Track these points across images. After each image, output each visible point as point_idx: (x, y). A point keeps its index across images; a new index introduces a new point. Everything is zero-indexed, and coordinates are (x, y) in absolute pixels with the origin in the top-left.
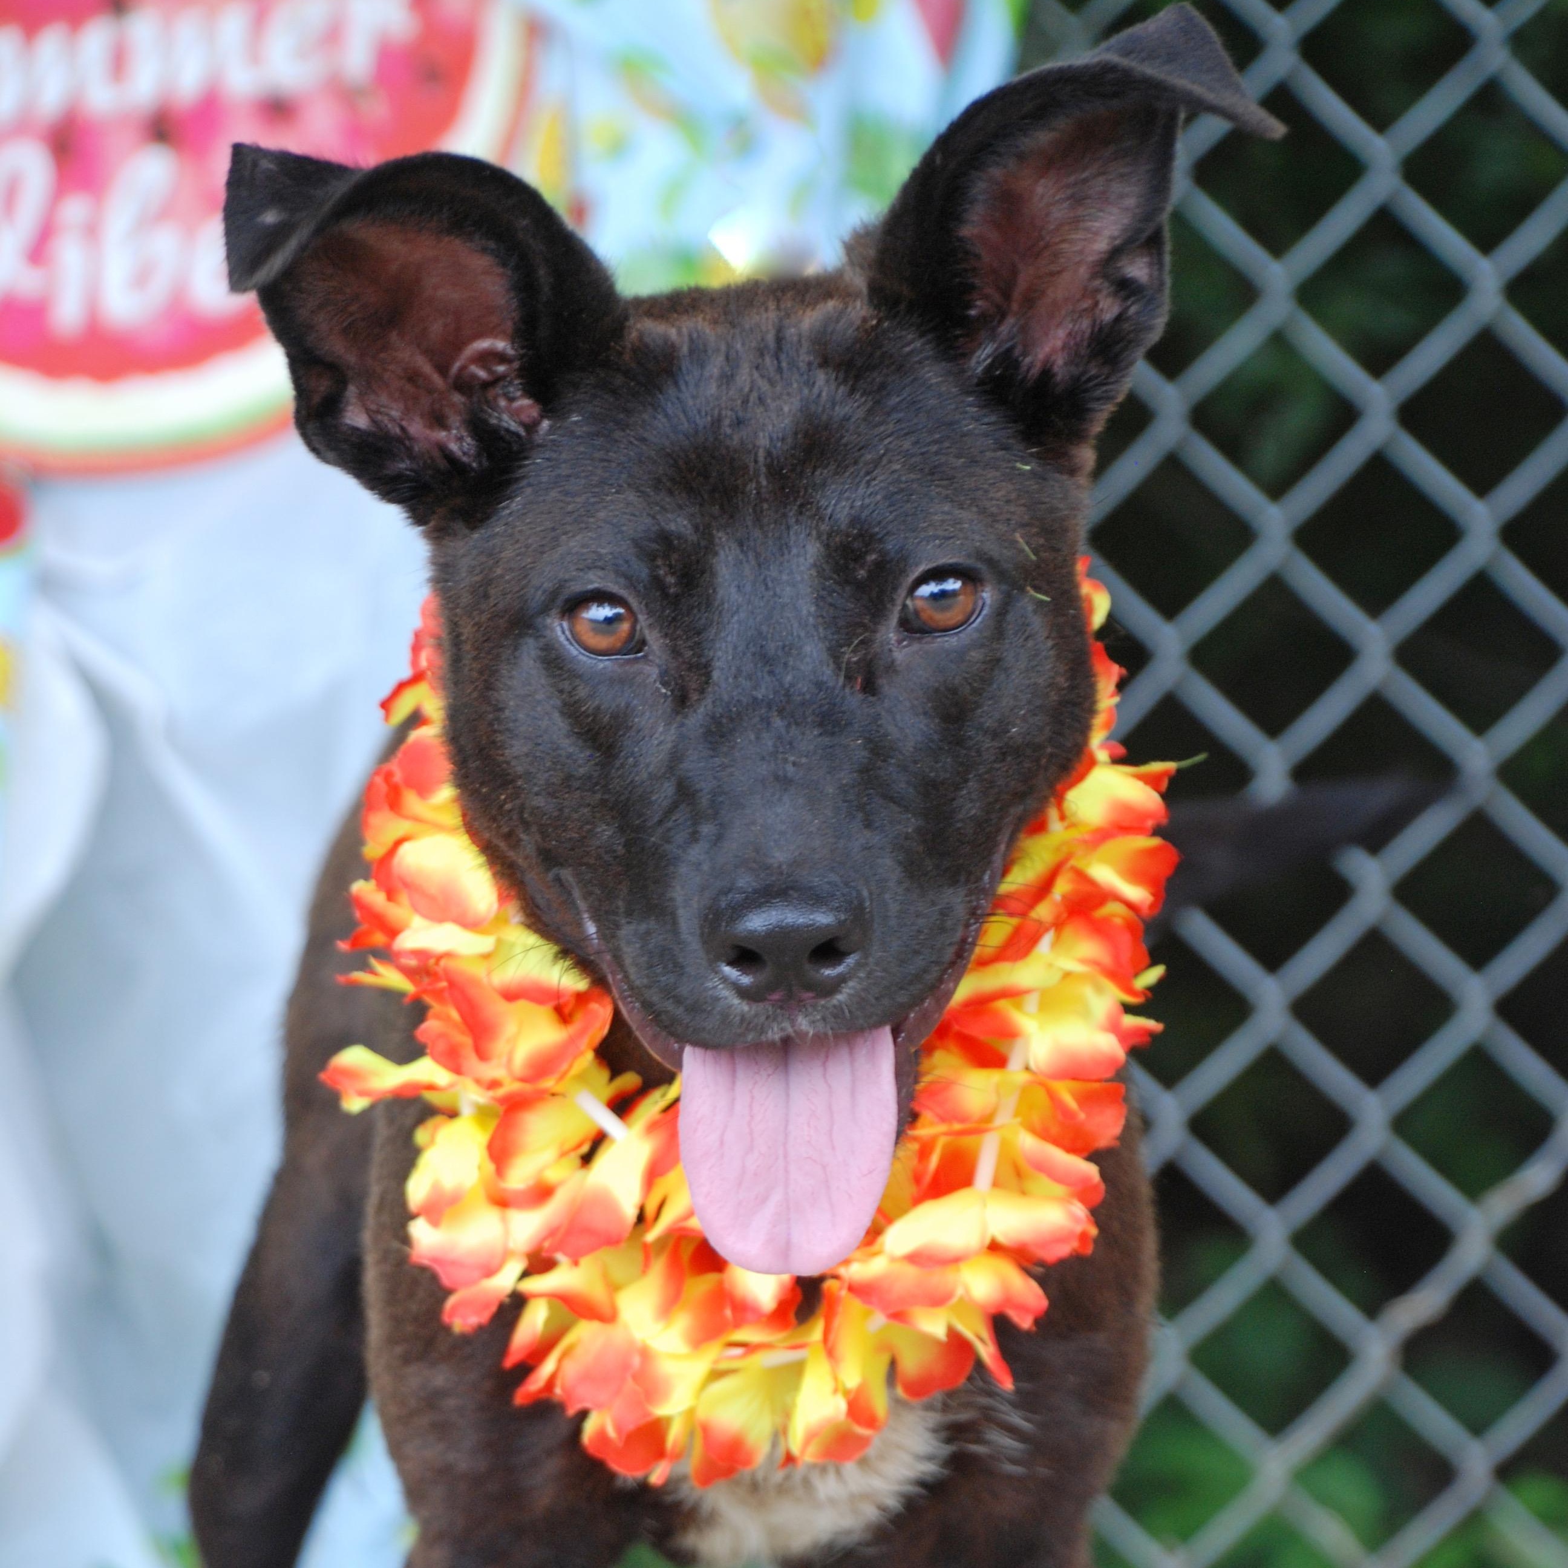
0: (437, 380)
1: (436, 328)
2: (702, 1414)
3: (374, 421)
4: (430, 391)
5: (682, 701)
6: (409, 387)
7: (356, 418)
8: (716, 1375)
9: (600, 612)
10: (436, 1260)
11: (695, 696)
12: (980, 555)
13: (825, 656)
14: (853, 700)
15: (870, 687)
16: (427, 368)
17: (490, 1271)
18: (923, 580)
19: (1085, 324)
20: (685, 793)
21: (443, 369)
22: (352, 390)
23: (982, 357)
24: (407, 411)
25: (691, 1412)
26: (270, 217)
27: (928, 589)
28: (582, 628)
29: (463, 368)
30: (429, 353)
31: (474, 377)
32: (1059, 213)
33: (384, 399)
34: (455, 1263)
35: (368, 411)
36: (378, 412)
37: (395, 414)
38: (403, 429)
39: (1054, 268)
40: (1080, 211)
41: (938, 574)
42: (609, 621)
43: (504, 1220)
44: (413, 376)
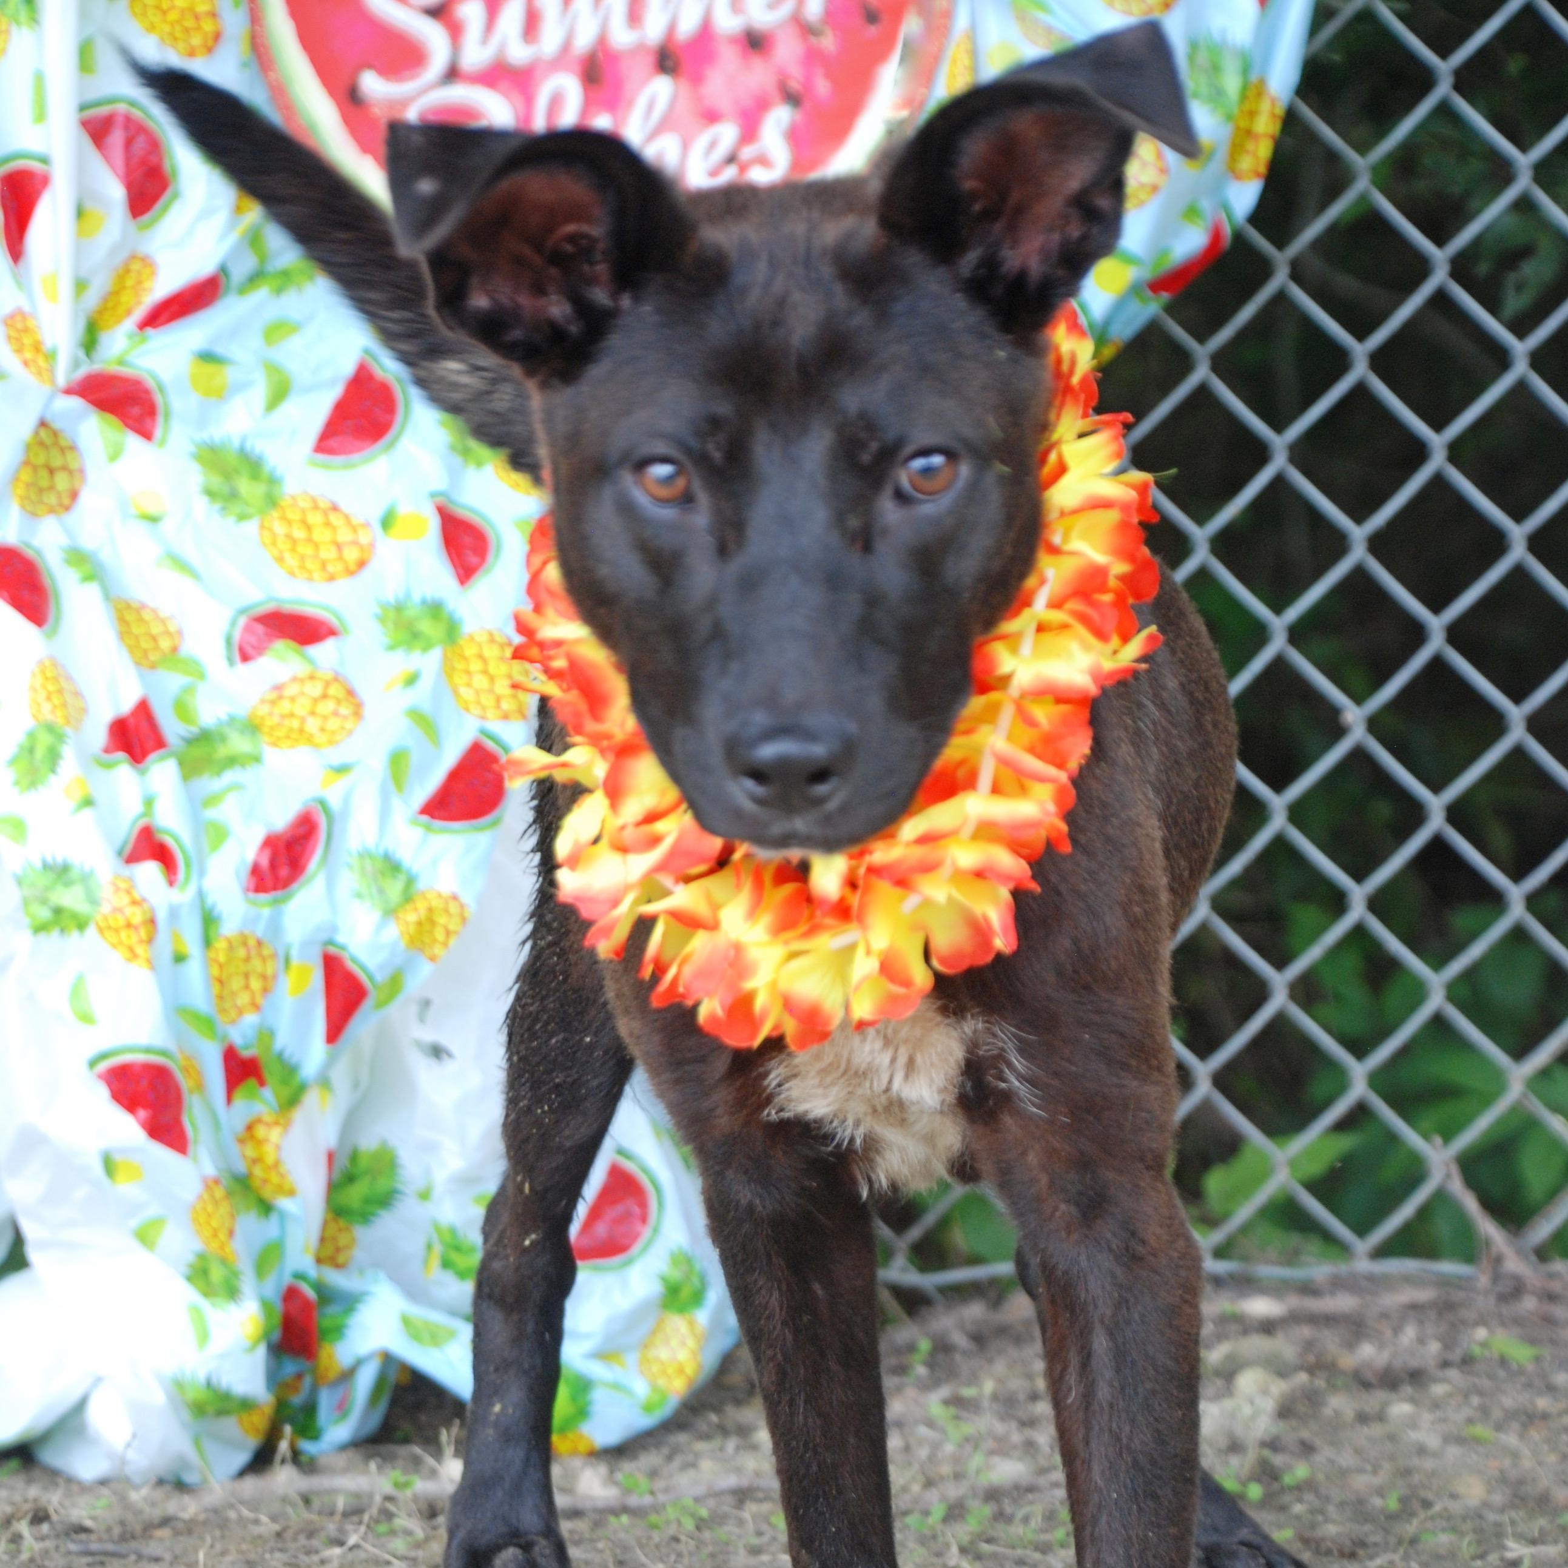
0: (536, 258)
1: (536, 219)
2: (784, 985)
3: (492, 298)
4: (532, 267)
6: (516, 267)
8: (793, 955)
9: (661, 470)
10: (577, 898)
11: (732, 547)
12: (959, 437)
15: (867, 548)
16: (528, 252)
17: (615, 903)
18: (914, 455)
19: (1056, 237)
21: (540, 248)
22: (474, 279)
23: (971, 259)
24: (517, 286)
25: (773, 985)
26: (425, 185)
27: (918, 463)
28: (649, 480)
29: (555, 247)
30: (528, 241)
33: (498, 281)
34: (592, 900)
35: (488, 296)
36: (496, 294)
37: (508, 292)
38: (513, 300)
41: (925, 452)
42: (668, 478)
43: (625, 862)
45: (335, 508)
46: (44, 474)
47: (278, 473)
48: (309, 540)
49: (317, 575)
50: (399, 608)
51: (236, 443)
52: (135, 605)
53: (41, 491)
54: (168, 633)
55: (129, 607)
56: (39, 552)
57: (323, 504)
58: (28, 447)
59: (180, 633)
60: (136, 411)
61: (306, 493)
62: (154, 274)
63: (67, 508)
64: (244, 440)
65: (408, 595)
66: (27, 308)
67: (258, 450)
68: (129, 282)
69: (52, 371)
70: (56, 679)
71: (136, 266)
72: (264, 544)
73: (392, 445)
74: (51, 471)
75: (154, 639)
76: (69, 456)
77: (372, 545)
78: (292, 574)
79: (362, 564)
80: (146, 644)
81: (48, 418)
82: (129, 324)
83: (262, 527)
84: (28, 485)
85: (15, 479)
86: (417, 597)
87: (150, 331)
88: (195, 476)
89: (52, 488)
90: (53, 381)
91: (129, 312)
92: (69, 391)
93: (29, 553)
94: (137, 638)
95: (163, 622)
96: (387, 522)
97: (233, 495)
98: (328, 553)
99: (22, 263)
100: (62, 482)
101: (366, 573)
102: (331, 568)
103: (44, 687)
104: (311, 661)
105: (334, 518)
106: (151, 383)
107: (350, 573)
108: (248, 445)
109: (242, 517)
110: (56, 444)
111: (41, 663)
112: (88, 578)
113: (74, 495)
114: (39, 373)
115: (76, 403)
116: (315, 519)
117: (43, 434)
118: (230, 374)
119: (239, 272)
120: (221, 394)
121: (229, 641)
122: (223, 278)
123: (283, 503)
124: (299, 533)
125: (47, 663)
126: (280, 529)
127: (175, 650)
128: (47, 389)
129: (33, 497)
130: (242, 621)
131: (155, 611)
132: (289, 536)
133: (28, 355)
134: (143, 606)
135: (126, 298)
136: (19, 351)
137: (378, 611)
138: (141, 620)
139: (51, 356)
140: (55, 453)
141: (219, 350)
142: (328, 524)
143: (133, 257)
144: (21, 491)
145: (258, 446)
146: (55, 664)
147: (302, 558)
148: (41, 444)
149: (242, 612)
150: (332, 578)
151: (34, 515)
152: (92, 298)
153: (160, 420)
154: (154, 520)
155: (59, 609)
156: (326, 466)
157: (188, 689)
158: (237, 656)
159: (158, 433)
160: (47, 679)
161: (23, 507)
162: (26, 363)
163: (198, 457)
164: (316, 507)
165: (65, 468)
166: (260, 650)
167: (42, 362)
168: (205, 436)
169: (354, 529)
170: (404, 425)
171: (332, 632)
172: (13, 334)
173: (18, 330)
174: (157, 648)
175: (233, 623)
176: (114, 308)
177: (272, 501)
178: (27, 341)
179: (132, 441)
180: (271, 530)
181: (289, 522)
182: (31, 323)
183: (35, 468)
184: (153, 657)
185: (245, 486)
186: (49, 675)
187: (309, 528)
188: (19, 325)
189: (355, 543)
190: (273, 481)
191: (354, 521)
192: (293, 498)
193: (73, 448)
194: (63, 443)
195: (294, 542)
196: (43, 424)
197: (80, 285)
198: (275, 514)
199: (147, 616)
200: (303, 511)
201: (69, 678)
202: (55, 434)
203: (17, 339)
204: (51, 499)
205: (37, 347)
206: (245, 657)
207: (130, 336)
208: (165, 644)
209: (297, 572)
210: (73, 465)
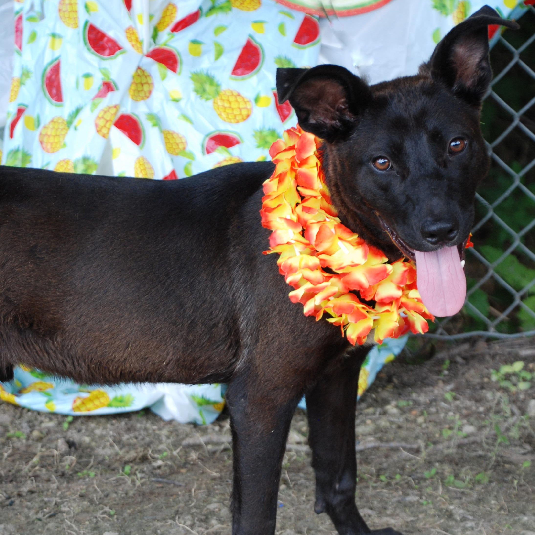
0: (332, 110)
1: (331, 99)
3: (317, 121)
4: (331, 112)
5: (404, 178)
6: (325, 112)
7: (312, 121)
9: (381, 161)
11: (406, 176)
12: (464, 134)
13: (434, 161)
14: (442, 170)
15: (445, 166)
16: (329, 107)
18: (452, 141)
20: (408, 198)
21: (333, 107)
22: (311, 116)
23: (455, 88)
24: (325, 118)
26: (286, 85)
27: (453, 144)
28: (377, 165)
29: (338, 106)
30: (329, 104)
31: (341, 107)
32: (467, 54)
33: (319, 116)
35: (315, 119)
36: (318, 119)
37: (322, 119)
38: (324, 122)
39: (466, 67)
40: (472, 53)
42: (383, 163)
44: (326, 110)
45: (239, 95)
46: (140, 86)
47: (219, 83)
48: (230, 107)
49: (233, 121)
50: (261, 132)
51: (205, 72)
52: (171, 132)
53: (139, 91)
54: (182, 142)
55: (169, 133)
56: (137, 116)
57: (235, 94)
58: (134, 77)
59: (186, 142)
60: (171, 62)
61: (229, 89)
62: (176, 11)
63: (148, 97)
64: (208, 71)
65: (264, 127)
66: (134, 26)
67: (212, 74)
68: (168, 13)
69: (142, 48)
70: (144, 164)
71: (170, 8)
72: (215, 109)
73: (258, 71)
74: (142, 84)
75: (177, 144)
76: (148, 78)
77: (252, 109)
78: (224, 120)
79: (248, 116)
80: (175, 147)
81: (141, 66)
82: (168, 29)
83: (214, 103)
84: (134, 91)
85: (130, 89)
86: (267, 127)
87: (175, 33)
88: (192, 86)
89: (142, 90)
90: (142, 52)
91: (168, 25)
92: (148, 56)
93: (135, 117)
94: (172, 144)
95: (180, 138)
96: (257, 100)
97: (204, 91)
98: (236, 112)
99: (132, 10)
100: (146, 88)
101: (250, 120)
102: (238, 118)
103: (140, 167)
104: (230, 153)
105: (239, 99)
106: (175, 52)
107: (244, 120)
108: (209, 72)
109: (207, 99)
110: (144, 75)
111: (138, 158)
112: (154, 125)
113: (150, 92)
114: (138, 49)
115: (150, 60)
116: (232, 99)
117: (139, 72)
118: (202, 48)
119: (205, 9)
120: (199, 55)
121: (203, 146)
122: (200, 11)
123: (221, 94)
124: (227, 105)
125: (141, 159)
126: (220, 103)
127: (184, 149)
128: (140, 55)
129: (136, 94)
130: (207, 139)
131: (178, 134)
132: (223, 106)
133: (134, 43)
134: (174, 133)
135: (167, 19)
136: (131, 41)
137: (253, 133)
138: (173, 138)
139: (141, 43)
140: (143, 78)
141: (199, 39)
142: (237, 101)
143: (170, 4)
144: (132, 93)
145: (213, 73)
146: (143, 158)
147: (228, 114)
148: (139, 76)
149: (207, 136)
150: (238, 122)
151: (137, 101)
152: (155, 21)
153: (179, 65)
154: (176, 101)
155: (145, 138)
156: (235, 79)
157: (189, 163)
158: (206, 152)
159: (178, 70)
160: (140, 165)
161: (133, 99)
162: (133, 46)
163: (192, 78)
164: (233, 95)
165: (147, 83)
166: (213, 150)
167: (138, 45)
168: (194, 70)
169: (245, 103)
170: (262, 63)
171: (238, 143)
172: (129, 36)
173: (130, 34)
174: (178, 148)
175: (204, 140)
176: (163, 23)
177: (217, 93)
178: (133, 38)
179: (169, 73)
180: (217, 103)
181: (223, 100)
182: (135, 31)
183: (137, 84)
184: (177, 151)
185: (208, 87)
186: (141, 163)
187: (230, 102)
188: (131, 32)
189: (246, 108)
190: (218, 85)
191: (246, 100)
192: (225, 91)
193: (149, 76)
194: (146, 74)
195: (225, 108)
196: (139, 68)
197: (151, 17)
198: (219, 98)
199: (175, 136)
200: (228, 96)
201: (148, 163)
202: (143, 71)
203: (130, 37)
204: (142, 94)
205: (137, 40)
206: (209, 152)
207: (169, 34)
208: (181, 146)
209: (226, 119)
210: (150, 82)
